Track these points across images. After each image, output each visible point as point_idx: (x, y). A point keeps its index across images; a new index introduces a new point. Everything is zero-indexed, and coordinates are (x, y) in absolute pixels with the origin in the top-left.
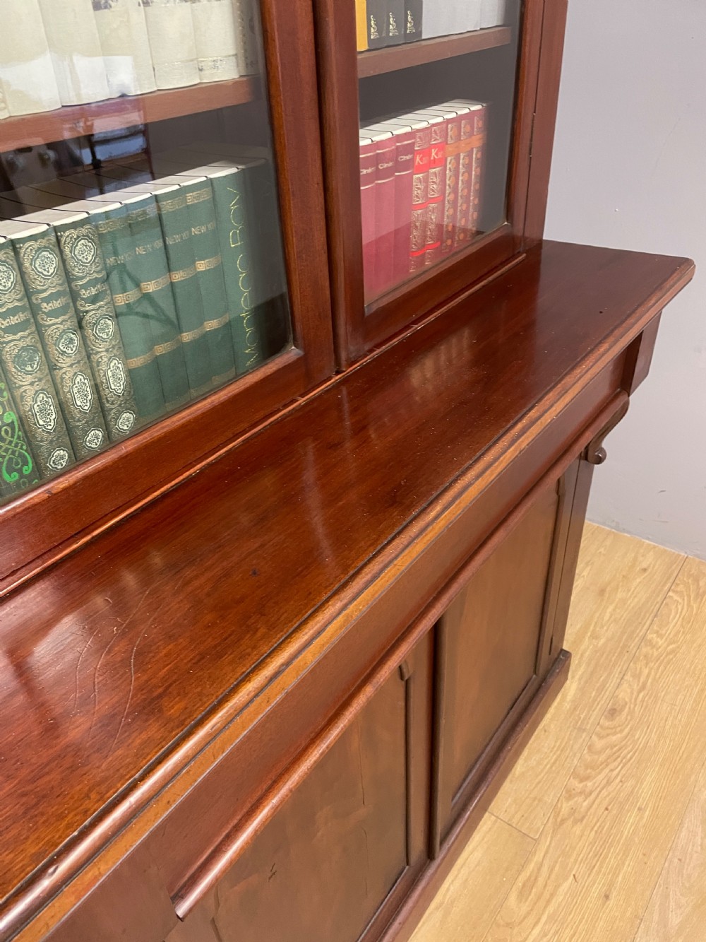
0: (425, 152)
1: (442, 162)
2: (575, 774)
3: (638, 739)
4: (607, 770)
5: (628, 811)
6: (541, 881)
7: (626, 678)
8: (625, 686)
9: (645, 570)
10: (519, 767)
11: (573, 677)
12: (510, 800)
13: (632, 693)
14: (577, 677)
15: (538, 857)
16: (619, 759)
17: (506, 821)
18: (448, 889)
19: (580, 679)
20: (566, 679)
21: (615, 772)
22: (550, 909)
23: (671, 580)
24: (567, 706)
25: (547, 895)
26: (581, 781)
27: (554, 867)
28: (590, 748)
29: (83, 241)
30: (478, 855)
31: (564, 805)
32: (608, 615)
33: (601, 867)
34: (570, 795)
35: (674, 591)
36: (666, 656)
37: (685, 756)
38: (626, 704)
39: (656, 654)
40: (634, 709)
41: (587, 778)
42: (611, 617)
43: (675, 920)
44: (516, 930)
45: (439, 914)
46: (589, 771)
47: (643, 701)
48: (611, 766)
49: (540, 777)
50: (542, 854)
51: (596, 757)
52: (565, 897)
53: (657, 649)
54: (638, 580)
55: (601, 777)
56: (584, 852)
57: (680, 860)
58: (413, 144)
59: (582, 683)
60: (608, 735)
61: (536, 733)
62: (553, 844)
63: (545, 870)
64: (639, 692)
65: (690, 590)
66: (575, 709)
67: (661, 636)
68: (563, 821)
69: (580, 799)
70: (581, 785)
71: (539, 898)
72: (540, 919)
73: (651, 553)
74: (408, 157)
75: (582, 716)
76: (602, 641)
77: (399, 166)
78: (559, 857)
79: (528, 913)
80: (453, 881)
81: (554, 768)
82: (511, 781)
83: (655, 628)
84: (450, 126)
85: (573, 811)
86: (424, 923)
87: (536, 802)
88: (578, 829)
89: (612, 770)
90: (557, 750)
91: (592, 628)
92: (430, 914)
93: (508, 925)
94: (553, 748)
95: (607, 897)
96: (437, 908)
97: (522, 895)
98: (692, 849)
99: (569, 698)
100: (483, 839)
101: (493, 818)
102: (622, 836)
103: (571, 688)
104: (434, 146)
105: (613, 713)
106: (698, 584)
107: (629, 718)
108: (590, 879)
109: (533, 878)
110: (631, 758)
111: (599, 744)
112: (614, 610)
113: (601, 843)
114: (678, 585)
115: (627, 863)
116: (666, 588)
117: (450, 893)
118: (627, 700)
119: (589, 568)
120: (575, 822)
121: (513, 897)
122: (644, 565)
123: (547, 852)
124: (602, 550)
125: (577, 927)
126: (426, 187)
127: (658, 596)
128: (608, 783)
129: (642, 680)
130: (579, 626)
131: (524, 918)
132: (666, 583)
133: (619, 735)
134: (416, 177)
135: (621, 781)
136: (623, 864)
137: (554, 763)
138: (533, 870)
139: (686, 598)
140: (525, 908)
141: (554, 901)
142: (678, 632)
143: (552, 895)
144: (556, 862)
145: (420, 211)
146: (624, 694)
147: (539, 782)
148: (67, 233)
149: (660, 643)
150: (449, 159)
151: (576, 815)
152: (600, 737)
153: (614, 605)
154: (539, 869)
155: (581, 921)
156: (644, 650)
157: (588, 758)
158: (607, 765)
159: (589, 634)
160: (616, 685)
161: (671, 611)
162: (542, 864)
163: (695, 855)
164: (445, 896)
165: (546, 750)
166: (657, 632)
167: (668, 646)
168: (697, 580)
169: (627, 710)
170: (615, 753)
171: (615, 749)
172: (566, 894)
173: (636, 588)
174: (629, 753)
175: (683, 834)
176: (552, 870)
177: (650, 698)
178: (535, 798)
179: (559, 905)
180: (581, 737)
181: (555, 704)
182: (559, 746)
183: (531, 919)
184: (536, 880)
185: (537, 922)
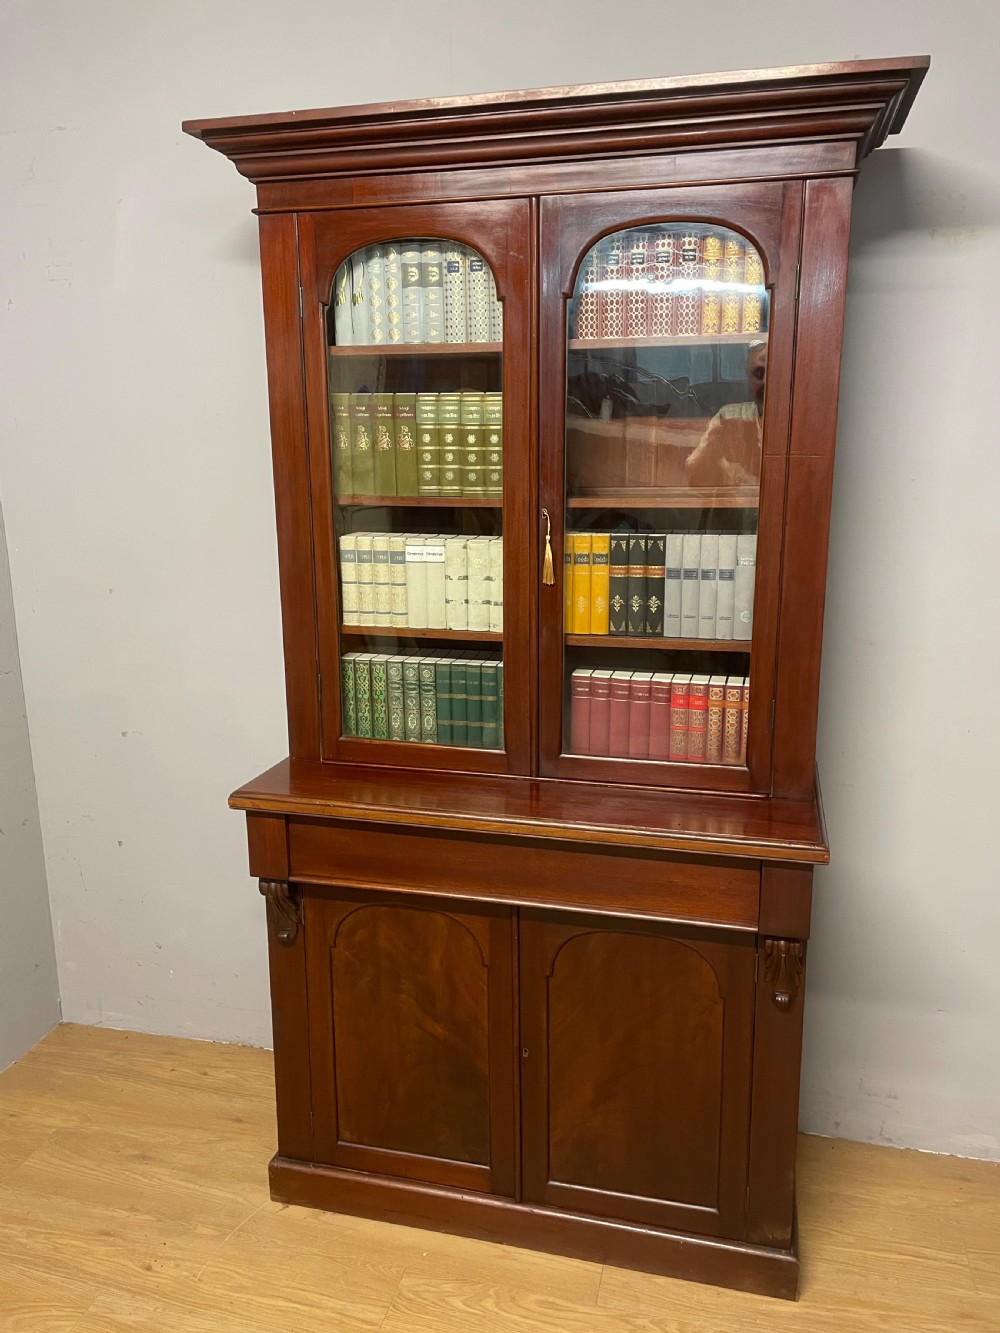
6: (558, 1313)
10: (663, 1280)
11: (804, 1306)
12: (624, 1279)
14: (810, 1311)
15: (581, 1309)
17: (603, 1280)
18: (522, 1254)
19: (807, 1313)
22: (540, 1325)
24: (764, 1308)
25: (558, 1321)
27: (579, 1321)
29: (427, 670)
31: (644, 1320)
34: (659, 1323)
44: (511, 1304)
45: (501, 1253)
49: (663, 1298)
50: (585, 1311)
59: (806, 1318)
61: (712, 1287)
62: (600, 1317)
63: (572, 1315)
66: (765, 1315)
68: (627, 1322)
71: (546, 1315)
72: (528, 1319)
75: (758, 1322)
78: (590, 1324)
79: (528, 1310)
80: (530, 1255)
81: (679, 1307)
82: (644, 1276)
86: (489, 1245)
87: (634, 1299)
90: (702, 1307)
91: (896, 1314)
92: (496, 1247)
93: (513, 1298)
94: (702, 1303)
96: (504, 1251)
97: (542, 1303)
99: (776, 1308)
100: (576, 1266)
101: (600, 1271)
109: (561, 1308)
117: (519, 1256)
121: (535, 1297)
126: (687, 719)
131: (524, 1308)
134: (675, 709)
138: (566, 1306)
140: (533, 1307)
143: (553, 1324)
147: (656, 1298)
148: (422, 667)
154: (570, 1311)
162: (578, 1312)
165: (696, 1298)
178: (637, 1298)
182: (708, 1308)
183: (524, 1313)
184: (558, 1310)
185: (524, 1317)
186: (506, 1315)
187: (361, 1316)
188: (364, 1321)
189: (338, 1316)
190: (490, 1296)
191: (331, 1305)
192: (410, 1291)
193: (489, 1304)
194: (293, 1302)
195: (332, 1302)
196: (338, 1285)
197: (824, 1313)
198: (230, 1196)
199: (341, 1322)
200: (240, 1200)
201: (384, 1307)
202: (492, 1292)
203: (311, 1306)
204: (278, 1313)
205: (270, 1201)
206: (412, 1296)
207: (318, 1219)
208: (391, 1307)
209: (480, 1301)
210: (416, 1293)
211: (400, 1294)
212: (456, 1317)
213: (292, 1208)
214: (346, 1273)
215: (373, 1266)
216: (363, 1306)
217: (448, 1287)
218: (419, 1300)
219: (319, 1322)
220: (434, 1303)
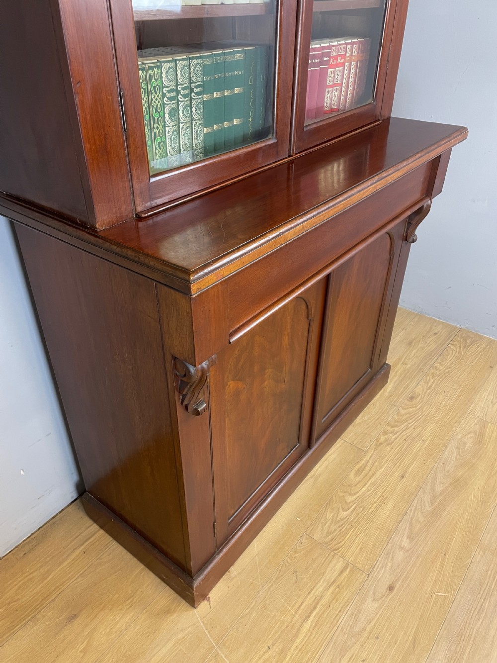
0: (336, 58)
1: (343, 65)
2: (389, 425)
3: (425, 411)
4: (406, 423)
5: (417, 441)
6: (367, 468)
7: (420, 383)
8: (420, 387)
9: (436, 334)
10: (358, 420)
11: (391, 382)
12: (352, 434)
13: (423, 390)
14: (393, 382)
15: (366, 459)
16: (413, 419)
17: (350, 442)
18: (317, 470)
19: (395, 383)
20: (387, 382)
21: (411, 425)
22: (372, 480)
23: (451, 339)
24: (387, 394)
25: (371, 474)
26: (392, 427)
27: (375, 462)
28: (398, 413)
29: (198, 66)
30: (333, 456)
31: (382, 437)
32: (412, 354)
33: (400, 464)
34: (385, 433)
35: (451, 344)
36: (444, 374)
37: (450, 419)
38: (420, 395)
39: (438, 373)
40: (424, 397)
41: (395, 426)
42: (414, 355)
43: (439, 489)
44: (353, 488)
45: (312, 480)
46: (396, 423)
47: (429, 394)
48: (410, 422)
49: (370, 425)
50: (369, 457)
51: (401, 417)
52: (380, 476)
53: (439, 371)
54: (431, 339)
55: (403, 426)
56: (391, 457)
57: (444, 464)
58: (330, 52)
59: (396, 384)
60: (408, 408)
61: (368, 406)
62: (375, 453)
63: (370, 465)
64: (428, 390)
65: (461, 344)
66: (391, 396)
67: (441, 365)
68: (381, 444)
69: (391, 435)
70: (392, 429)
71: (366, 475)
72: (366, 484)
73: (441, 326)
74: (328, 59)
75: (395, 399)
76: (409, 366)
77: (323, 63)
78: (378, 459)
79: (360, 481)
80: (320, 467)
81: (377, 421)
82: (353, 426)
83: (439, 361)
84: (348, 46)
85: (386, 441)
86: (303, 484)
87: (367, 435)
88: (389, 448)
89: (409, 424)
90: (380, 413)
91: (403, 359)
92: (308, 479)
93: (349, 486)
94: (378, 412)
95: (403, 477)
96: (311, 477)
98: (451, 459)
99: (388, 391)
100: (337, 449)
101: (343, 441)
102: (412, 453)
103: (389, 386)
104: (340, 55)
105: (412, 398)
106: (466, 342)
107: (421, 401)
108: (395, 468)
109: (363, 467)
110: (420, 419)
111: (403, 412)
112: (417, 352)
113: (401, 454)
114: (454, 341)
115: (415, 463)
116: (448, 342)
117: (318, 471)
118: (421, 393)
119: (404, 331)
120: (388, 445)
121: (352, 475)
122: (436, 331)
123: (371, 456)
124: (412, 323)
125: (386, 488)
126: (334, 77)
127: (442, 346)
128: (407, 429)
129: (429, 384)
130: (395, 359)
131: (358, 483)
132: (447, 341)
133: (414, 409)
134: (329, 70)
135: (414, 428)
136: (413, 463)
137: (378, 419)
138: (363, 464)
139: (458, 348)
140: (358, 479)
141: (373, 477)
142: (452, 364)
143: (373, 475)
144: (376, 461)
145: (330, 89)
146: (419, 390)
147: (368, 427)
148: (194, 61)
149: (441, 368)
150: (346, 64)
151: (388, 442)
152: (404, 409)
153: (417, 349)
154: (367, 464)
155: (388, 487)
156: (432, 371)
157: (397, 418)
158: (407, 421)
159: (401, 362)
160: (415, 386)
161: (449, 353)
162: (368, 461)
163: (452, 462)
164: (315, 472)
165: (373, 413)
166: (440, 363)
167: (446, 369)
168: (465, 340)
169: (420, 397)
170: (411, 416)
171: (411, 415)
172: (381, 474)
173: (429, 343)
174: (419, 416)
175: (446, 452)
176: (373, 464)
177: (433, 393)
178: (366, 434)
179: (377, 479)
180: (393, 408)
181: (380, 394)
182: (381, 412)
183: (361, 484)
184: (365, 468)
185: (365, 485)
186: (361, 493)
187: (336, 573)
188: (342, 572)
189: (332, 588)
190: (344, 496)
191: (321, 589)
192: (325, 537)
193: (350, 499)
194: (309, 616)
195: (319, 589)
196: (305, 580)
197: (396, 378)
198: (170, 645)
199: (338, 586)
200: (180, 636)
201: (334, 556)
202: (341, 494)
203: (317, 603)
204: (316, 629)
205: (195, 611)
206: (330, 537)
207: (234, 578)
208: (336, 552)
209: (346, 502)
210: (329, 533)
211: (326, 543)
212: (354, 519)
213: (213, 594)
214: (295, 572)
215: (295, 552)
216: (329, 569)
217: (329, 515)
218: (335, 534)
219: (334, 601)
220: (339, 527)
